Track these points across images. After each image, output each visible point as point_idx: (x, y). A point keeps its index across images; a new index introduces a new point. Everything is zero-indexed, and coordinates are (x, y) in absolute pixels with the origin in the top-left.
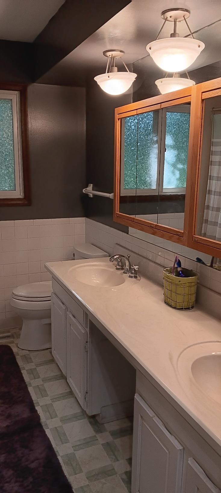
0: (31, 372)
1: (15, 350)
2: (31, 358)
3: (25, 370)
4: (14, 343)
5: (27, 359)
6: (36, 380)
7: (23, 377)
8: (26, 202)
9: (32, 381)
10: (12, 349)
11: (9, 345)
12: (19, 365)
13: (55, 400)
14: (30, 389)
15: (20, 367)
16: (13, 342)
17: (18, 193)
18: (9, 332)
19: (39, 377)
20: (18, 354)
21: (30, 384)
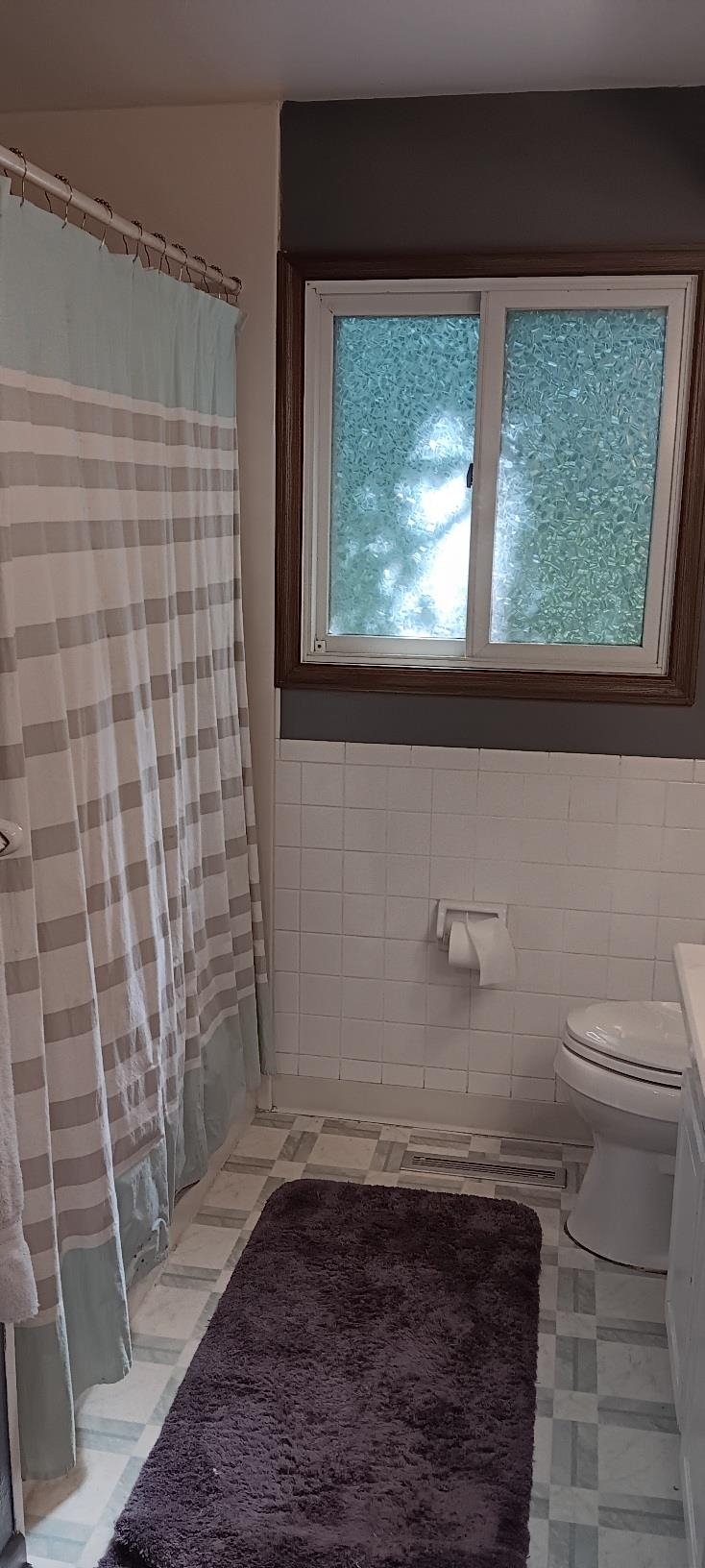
0: (575, 1351)
1: (551, 1235)
2: (592, 1293)
3: (554, 1337)
4: (559, 1207)
5: (580, 1290)
6: (578, 1395)
7: (533, 1365)
8: (676, 692)
9: (560, 1395)
10: (539, 1231)
11: (536, 1210)
12: (541, 1306)
13: (615, 1516)
14: (542, 1428)
15: (540, 1314)
16: (555, 1202)
17: (650, 659)
18: (558, 1155)
19: (592, 1388)
20: (554, 1259)
21: (550, 1402)
